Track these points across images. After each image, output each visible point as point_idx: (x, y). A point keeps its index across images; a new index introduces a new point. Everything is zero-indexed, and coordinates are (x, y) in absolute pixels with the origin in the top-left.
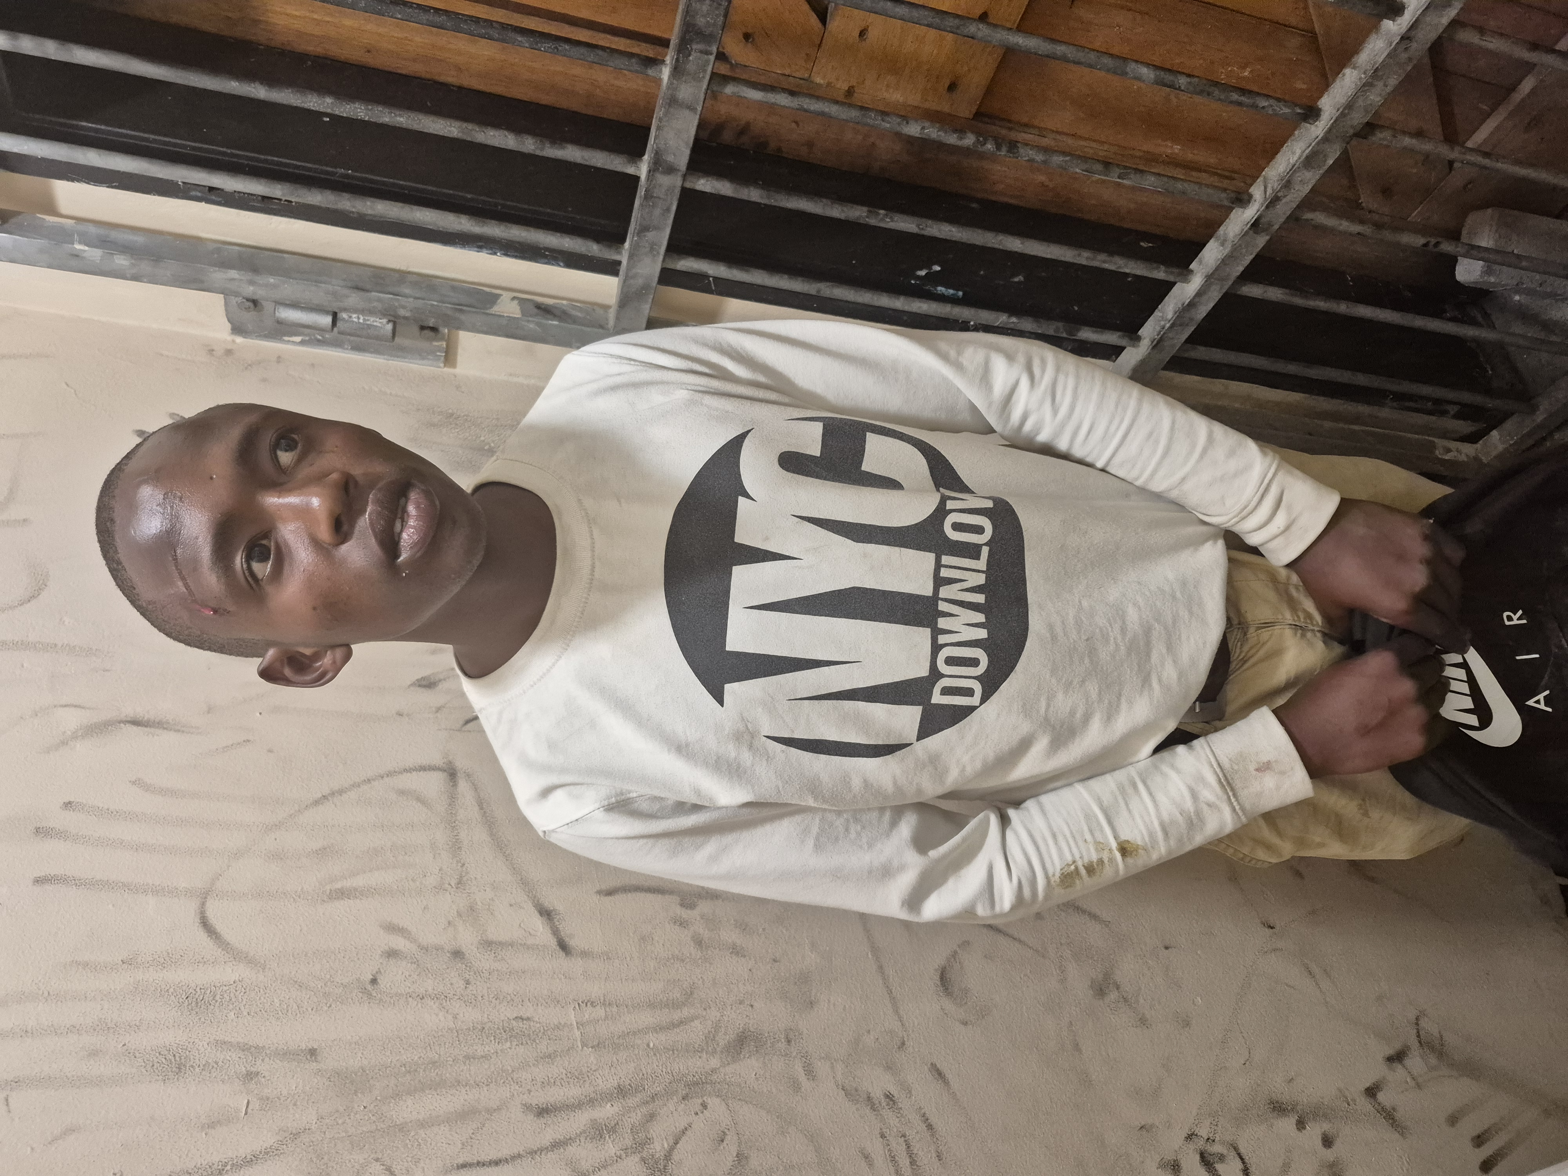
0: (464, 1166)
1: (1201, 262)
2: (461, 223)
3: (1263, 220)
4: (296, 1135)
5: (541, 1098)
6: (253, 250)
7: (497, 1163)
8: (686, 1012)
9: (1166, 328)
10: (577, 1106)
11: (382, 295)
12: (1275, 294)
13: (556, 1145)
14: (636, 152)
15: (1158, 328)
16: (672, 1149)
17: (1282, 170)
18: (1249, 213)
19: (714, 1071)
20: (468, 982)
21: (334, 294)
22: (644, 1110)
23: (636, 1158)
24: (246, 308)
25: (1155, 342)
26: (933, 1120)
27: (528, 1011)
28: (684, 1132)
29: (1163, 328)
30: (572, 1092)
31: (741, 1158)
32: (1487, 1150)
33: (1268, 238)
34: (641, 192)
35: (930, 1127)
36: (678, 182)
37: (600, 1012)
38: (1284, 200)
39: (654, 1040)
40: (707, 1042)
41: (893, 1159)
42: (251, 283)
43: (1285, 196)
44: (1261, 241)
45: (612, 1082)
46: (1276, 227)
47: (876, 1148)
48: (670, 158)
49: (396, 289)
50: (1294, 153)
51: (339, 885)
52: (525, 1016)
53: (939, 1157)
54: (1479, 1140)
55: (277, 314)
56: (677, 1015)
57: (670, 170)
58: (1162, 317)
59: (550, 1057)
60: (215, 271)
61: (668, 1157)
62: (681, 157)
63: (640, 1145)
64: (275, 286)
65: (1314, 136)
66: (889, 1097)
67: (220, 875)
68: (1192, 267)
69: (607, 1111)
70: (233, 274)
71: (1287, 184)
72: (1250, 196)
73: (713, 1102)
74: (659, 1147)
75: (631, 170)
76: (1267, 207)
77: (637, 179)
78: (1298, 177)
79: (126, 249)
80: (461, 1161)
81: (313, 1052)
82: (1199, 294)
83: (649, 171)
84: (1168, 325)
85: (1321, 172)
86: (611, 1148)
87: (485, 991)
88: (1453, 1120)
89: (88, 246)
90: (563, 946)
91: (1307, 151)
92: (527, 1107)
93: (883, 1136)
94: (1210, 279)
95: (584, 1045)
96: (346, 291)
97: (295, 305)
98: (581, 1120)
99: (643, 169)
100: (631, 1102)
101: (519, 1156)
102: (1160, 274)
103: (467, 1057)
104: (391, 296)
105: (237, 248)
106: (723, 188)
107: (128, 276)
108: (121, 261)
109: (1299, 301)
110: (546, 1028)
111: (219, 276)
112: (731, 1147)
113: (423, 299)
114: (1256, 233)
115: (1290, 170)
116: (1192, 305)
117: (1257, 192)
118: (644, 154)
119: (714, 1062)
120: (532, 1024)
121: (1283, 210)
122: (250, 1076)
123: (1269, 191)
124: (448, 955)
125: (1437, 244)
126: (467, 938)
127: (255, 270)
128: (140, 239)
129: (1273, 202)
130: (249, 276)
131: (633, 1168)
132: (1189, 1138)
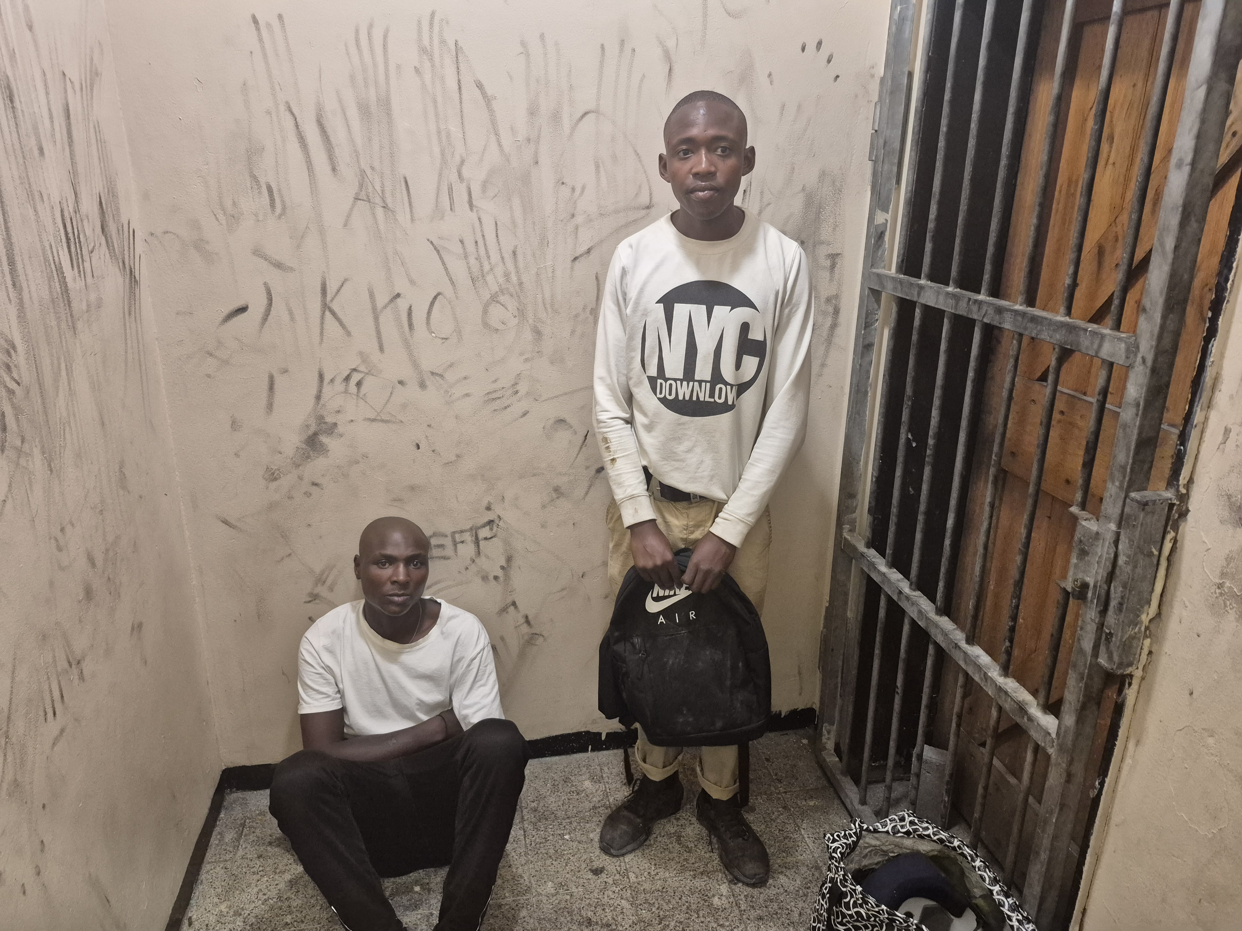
0: (496, 224)
4: (508, 160)
5: (519, 252)
7: (497, 236)
8: (550, 310)
10: (516, 267)
11: (883, 154)
12: (905, 635)
13: (503, 258)
16: (500, 304)
19: (528, 321)
20: (562, 221)
22: (514, 293)
23: (498, 290)
26: (508, 409)
27: (551, 246)
28: (506, 308)
30: (521, 265)
31: (497, 330)
35: (506, 408)
37: (550, 275)
39: (539, 297)
40: (538, 318)
41: (495, 391)
45: (524, 280)
47: (498, 385)
51: (601, 165)
52: (549, 244)
53: (495, 410)
56: (548, 306)
59: (534, 255)
61: (498, 302)
63: (502, 291)
66: (517, 392)
67: (605, 117)
69: (514, 278)
73: (516, 321)
74: (502, 298)
80: (498, 222)
81: (537, 163)
86: (501, 280)
87: (559, 228)
89: (900, 11)
90: (575, 259)
92: (516, 247)
93: (503, 388)
95: (538, 269)
96: (884, 137)
98: (511, 268)
99: (923, 281)
100: (517, 287)
101: (499, 245)
103: (534, 223)
108: (894, 27)
110: (544, 253)
112: (500, 327)
119: (531, 321)
120: (546, 247)
122: (529, 140)
124: (573, 212)
126: (579, 219)
131: (495, 288)
132: (499, 517)
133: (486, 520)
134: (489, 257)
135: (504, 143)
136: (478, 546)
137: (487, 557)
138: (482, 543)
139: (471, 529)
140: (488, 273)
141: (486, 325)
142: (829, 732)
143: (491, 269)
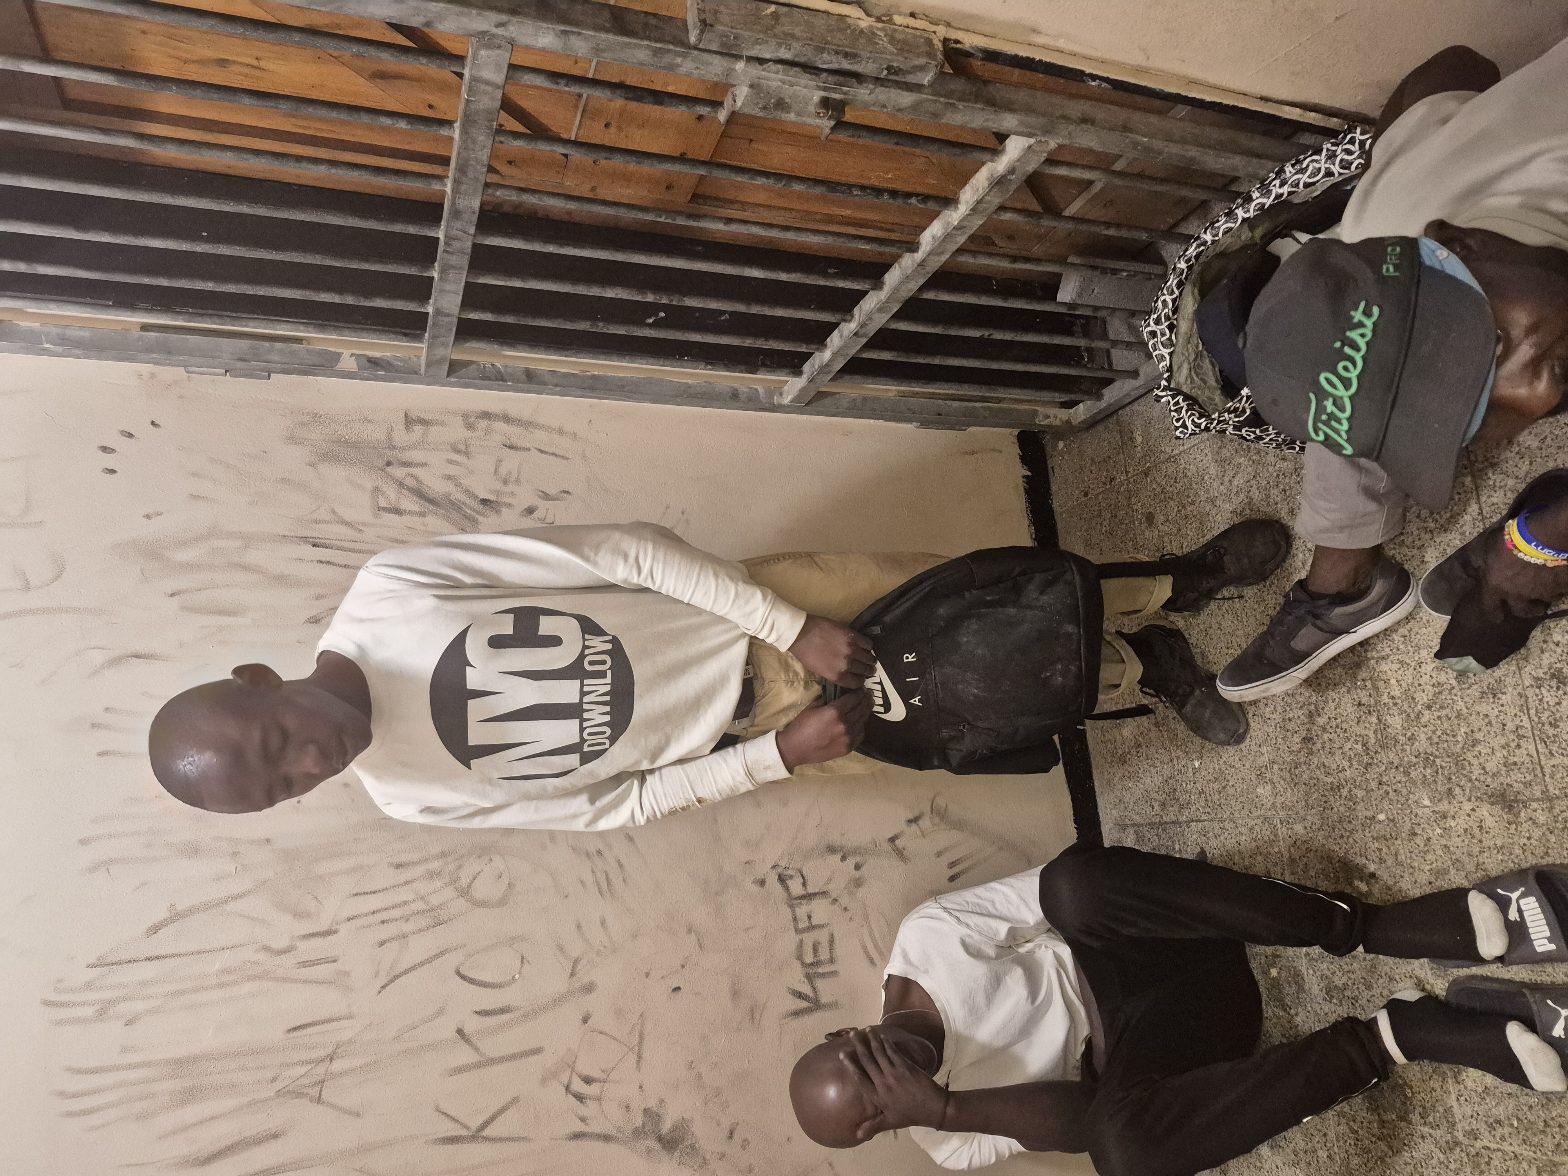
0: (356, 895)
4: (263, 883)
5: (397, 860)
7: (374, 892)
10: (419, 862)
11: (259, 363)
13: (407, 883)
16: (472, 882)
20: (352, 801)
21: (226, 363)
22: (456, 863)
23: (452, 888)
26: (623, 862)
28: (479, 874)
30: (415, 856)
31: (510, 886)
32: (956, 870)
35: (621, 865)
41: (598, 883)
45: (438, 850)
47: (588, 878)
49: (268, 358)
53: (624, 881)
54: (954, 865)
59: (402, 838)
60: (141, 355)
61: (469, 887)
63: (454, 881)
66: (599, 852)
69: (435, 865)
73: (497, 859)
74: (464, 882)
80: (355, 892)
81: (266, 841)
86: (437, 883)
87: (362, 806)
88: (939, 854)
92: (390, 864)
93: (593, 872)
95: (421, 832)
96: (234, 362)
98: (420, 870)
100: (449, 859)
101: (387, 889)
103: (354, 840)
104: (265, 363)
105: (154, 334)
112: (505, 881)
113: (288, 364)
119: (497, 838)
122: (235, 854)
124: (341, 786)
127: (169, 352)
131: (449, 892)
132: (774, 867)
133: (778, 886)
134: (405, 903)
135: (237, 889)
136: (815, 894)
137: (829, 881)
138: (811, 889)
139: (791, 906)
140: (427, 903)
141: (502, 902)
142: (1048, 417)
143: (422, 898)
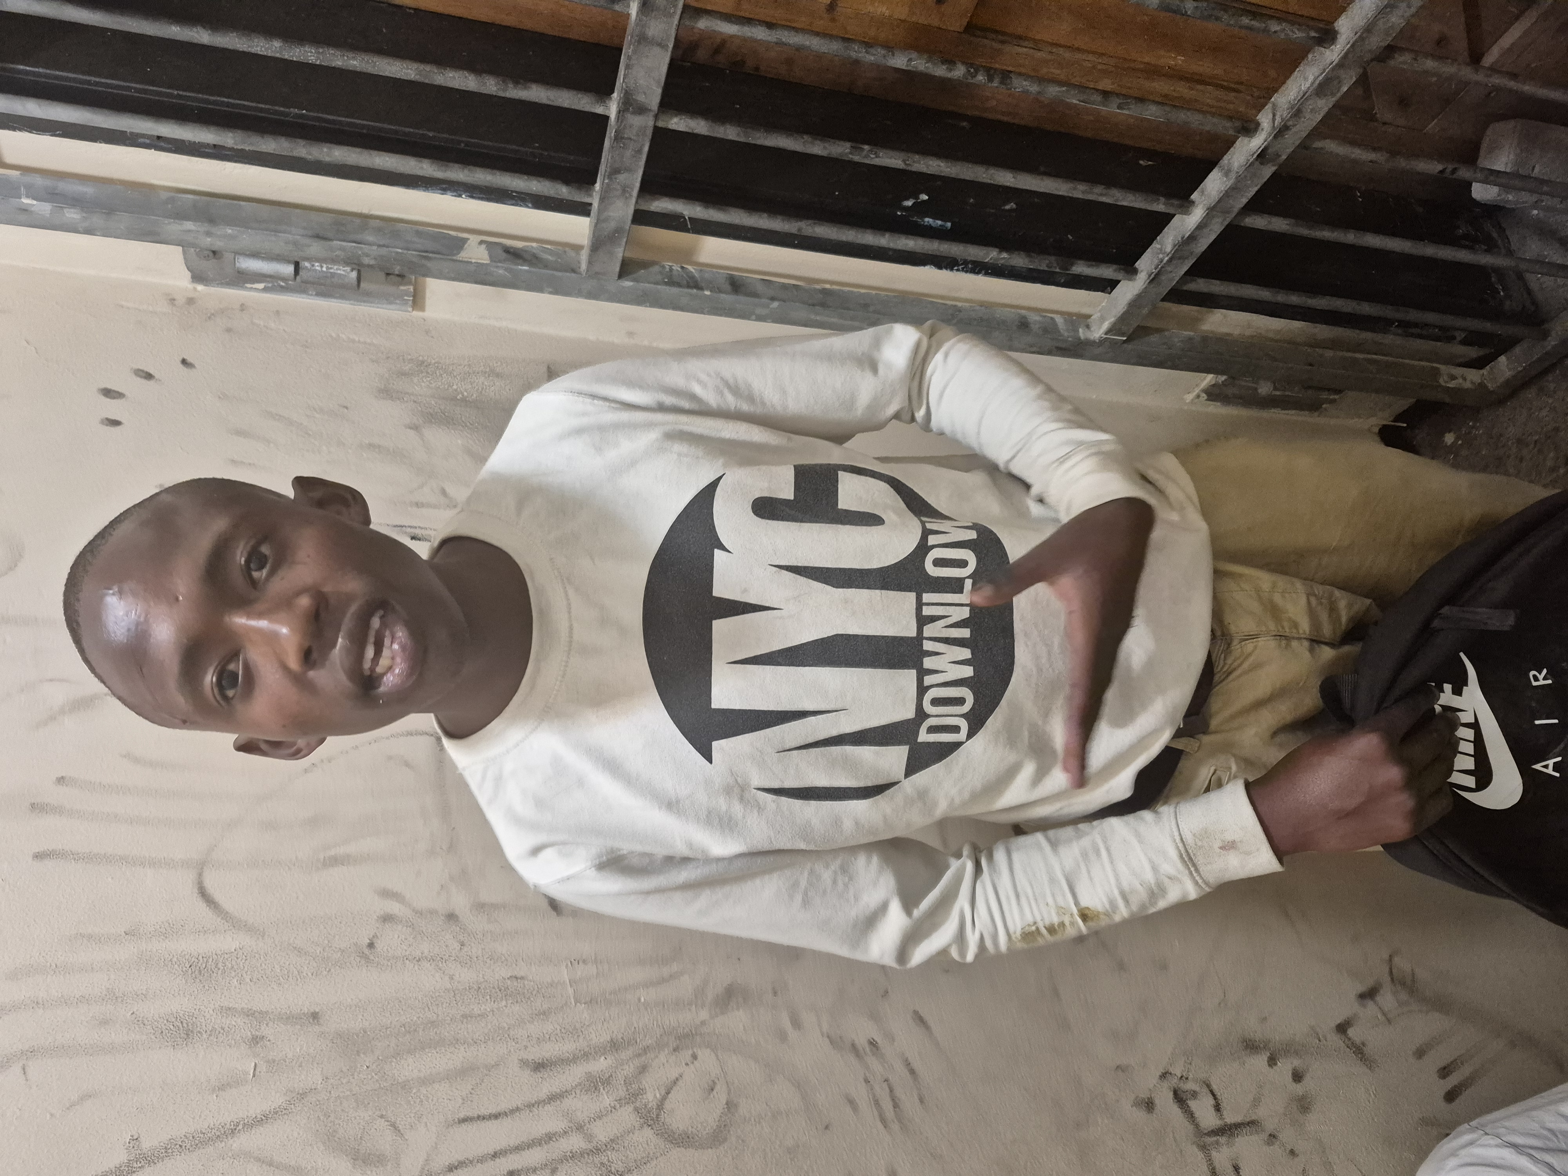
0: (464, 1120)
1: (1203, 192)
2: (422, 168)
3: (1270, 151)
4: (302, 1095)
5: (536, 1053)
6: (208, 199)
7: (496, 1116)
8: (675, 967)
9: (1165, 261)
10: (573, 1060)
11: (344, 244)
12: (1279, 224)
13: (553, 1098)
14: (604, 90)
15: (1156, 261)
16: (664, 1099)
17: (1293, 97)
18: (1257, 142)
19: (703, 1023)
20: (463, 944)
21: (295, 243)
22: (637, 1062)
23: (630, 1108)
24: (205, 257)
25: (1153, 276)
26: (917, 1065)
27: (521, 970)
28: (675, 1082)
29: (1161, 262)
30: (567, 1047)
31: (730, 1106)
32: (1453, 1080)
33: (1274, 169)
34: (611, 133)
35: (912, 1072)
36: (651, 123)
37: (592, 969)
38: (1294, 130)
39: (644, 995)
40: (696, 997)
41: (877, 1103)
42: (208, 234)
43: (1294, 125)
44: (1268, 171)
45: (605, 1037)
46: (1284, 157)
47: (861, 1094)
48: (641, 98)
49: (359, 237)
50: (1306, 79)
51: (332, 852)
52: (519, 976)
53: (921, 1100)
54: (1445, 1072)
55: (237, 265)
56: (666, 971)
57: (641, 110)
58: (1161, 249)
59: (544, 1014)
60: (169, 223)
61: (660, 1107)
62: (653, 97)
63: (633, 1096)
64: (232, 237)
65: (1328, 61)
66: (873, 1043)
67: (216, 846)
68: (1193, 197)
69: (601, 1065)
70: (189, 225)
71: (1297, 113)
72: (1258, 125)
73: (705, 1055)
74: (651, 1097)
75: (599, 110)
76: (1275, 137)
77: (606, 118)
78: (1310, 105)
79: (76, 202)
80: (462, 1115)
81: (315, 1016)
82: (1201, 226)
83: (619, 112)
84: (1166, 259)
85: (1334, 99)
86: (606, 1100)
87: (480, 952)
88: (1420, 1053)
89: (34, 199)
91: (1321, 78)
92: (524, 1063)
93: (867, 1081)
94: (1211, 211)
95: (577, 1001)
96: (307, 241)
97: (255, 255)
98: (576, 1073)
99: (612, 109)
100: (625, 1055)
101: (518, 1109)
102: (1160, 206)
103: (464, 1016)
104: (354, 244)
105: (191, 196)
106: (699, 126)
107: (80, 229)
108: (72, 215)
109: (1304, 232)
110: (540, 987)
111: (174, 227)
112: (721, 1096)
113: (388, 247)
114: (1262, 164)
115: (1302, 98)
116: (1192, 238)
117: (1265, 119)
118: (613, 92)
119: (704, 1015)
120: (526, 982)
121: (1291, 141)
122: (256, 1040)
123: (1278, 120)
124: (443, 918)
125: (1454, 171)
126: (460, 902)
127: (212, 221)
128: (88, 190)
129: (1280, 132)
130: (206, 227)
131: (626, 1116)
132: (1164, 1075)
133: (1175, 1110)
135: (256, 1107)
136: (1238, 1126)
137: (1256, 1102)
138: (1231, 1117)
139: (1204, 1148)
141: (717, 1137)
143: (580, 1128)
